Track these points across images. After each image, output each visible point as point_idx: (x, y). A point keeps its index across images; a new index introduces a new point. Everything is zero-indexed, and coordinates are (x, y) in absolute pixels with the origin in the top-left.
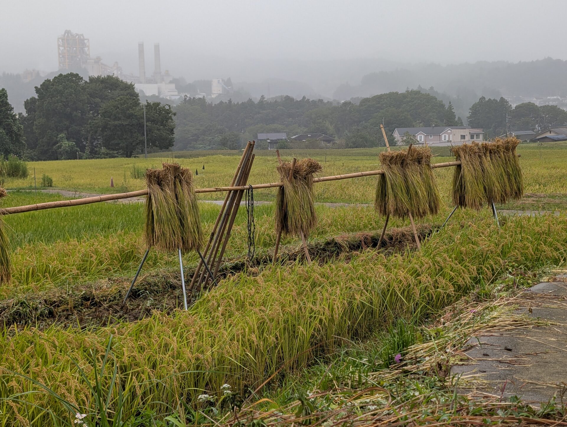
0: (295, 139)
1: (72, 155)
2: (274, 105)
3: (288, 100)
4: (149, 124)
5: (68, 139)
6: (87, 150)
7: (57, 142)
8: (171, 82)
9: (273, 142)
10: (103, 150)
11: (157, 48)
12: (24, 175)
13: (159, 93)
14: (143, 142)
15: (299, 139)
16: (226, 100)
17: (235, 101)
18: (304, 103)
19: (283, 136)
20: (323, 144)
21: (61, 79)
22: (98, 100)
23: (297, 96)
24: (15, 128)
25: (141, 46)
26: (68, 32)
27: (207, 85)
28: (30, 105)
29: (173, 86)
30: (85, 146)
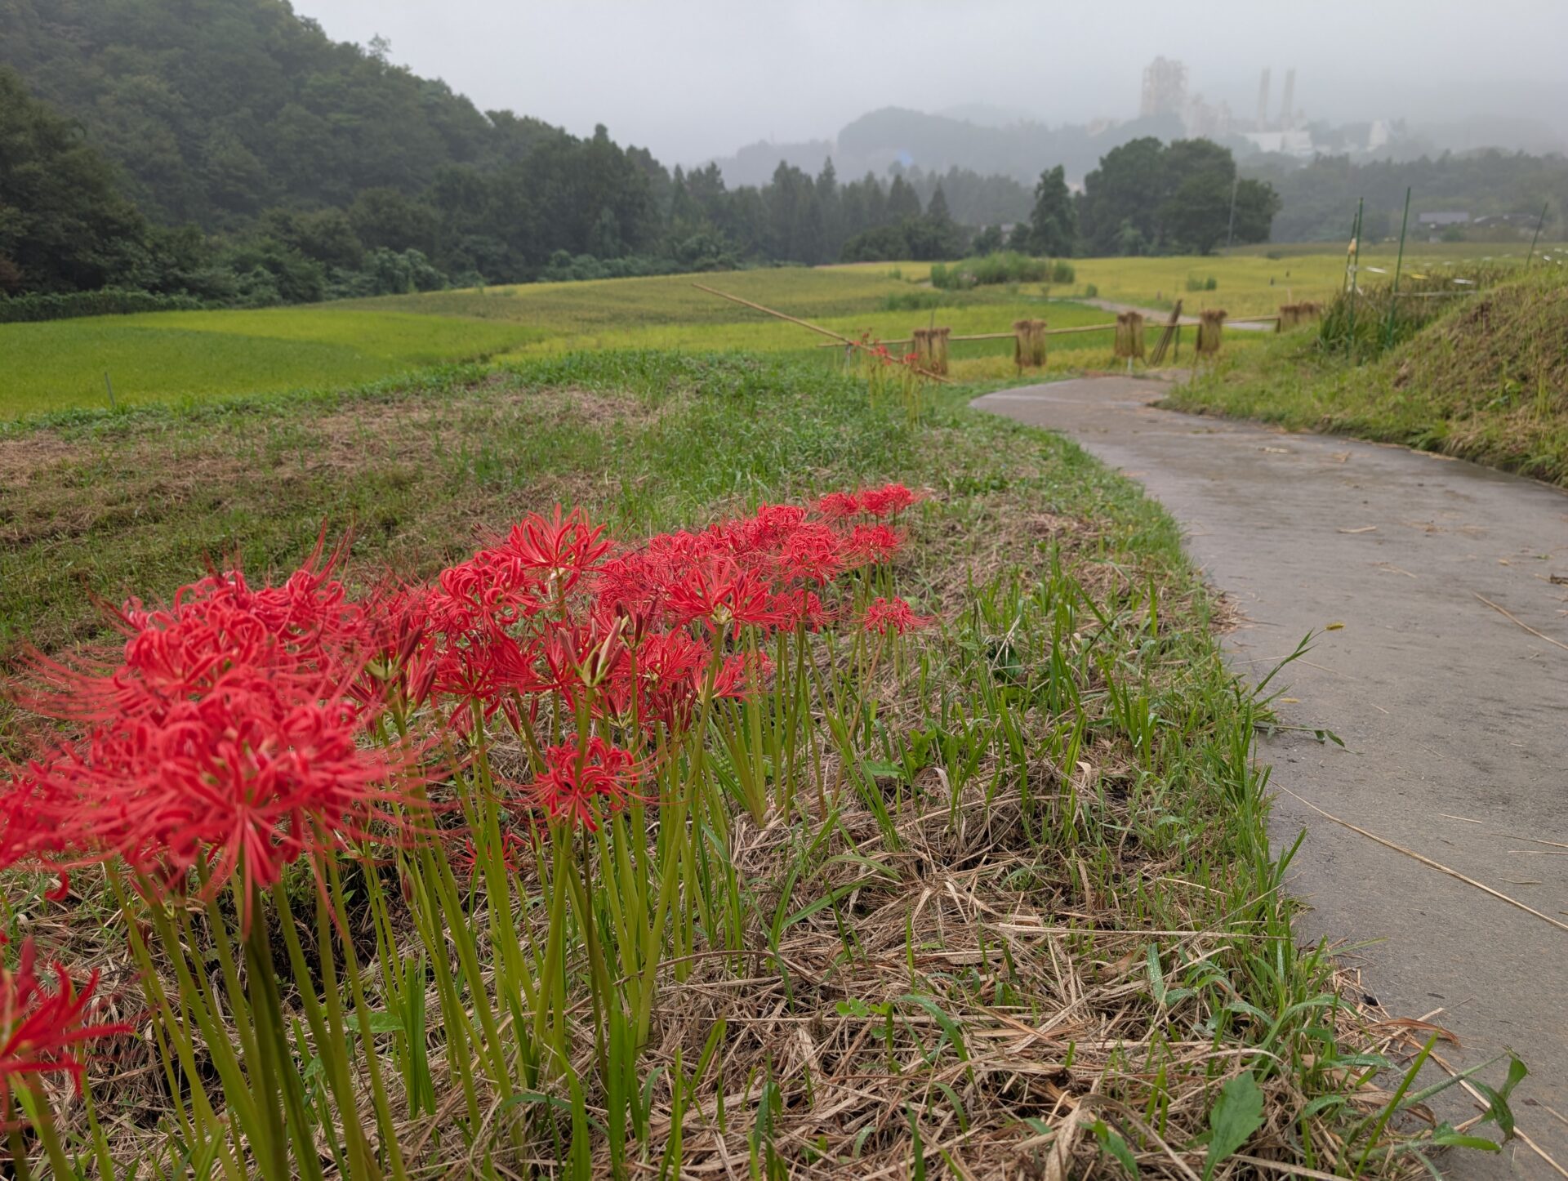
0: (1479, 224)
1: (1134, 250)
2: (1464, 164)
3: (1492, 158)
4: (1239, 209)
5: (1133, 226)
6: (1156, 241)
7: (1118, 231)
8: (1304, 129)
9: (1440, 229)
10: (1175, 243)
11: (1291, 76)
12: (1070, 280)
13: (1283, 146)
14: (1226, 234)
15: (1487, 224)
16: (1382, 159)
18: (1520, 162)
19: (1461, 217)
22: (1178, 173)
23: (1510, 146)
24: (1069, 216)
25: (1265, 77)
26: (1159, 60)
27: (1362, 131)
28: (1091, 180)
29: (1306, 135)
30: (1152, 235)
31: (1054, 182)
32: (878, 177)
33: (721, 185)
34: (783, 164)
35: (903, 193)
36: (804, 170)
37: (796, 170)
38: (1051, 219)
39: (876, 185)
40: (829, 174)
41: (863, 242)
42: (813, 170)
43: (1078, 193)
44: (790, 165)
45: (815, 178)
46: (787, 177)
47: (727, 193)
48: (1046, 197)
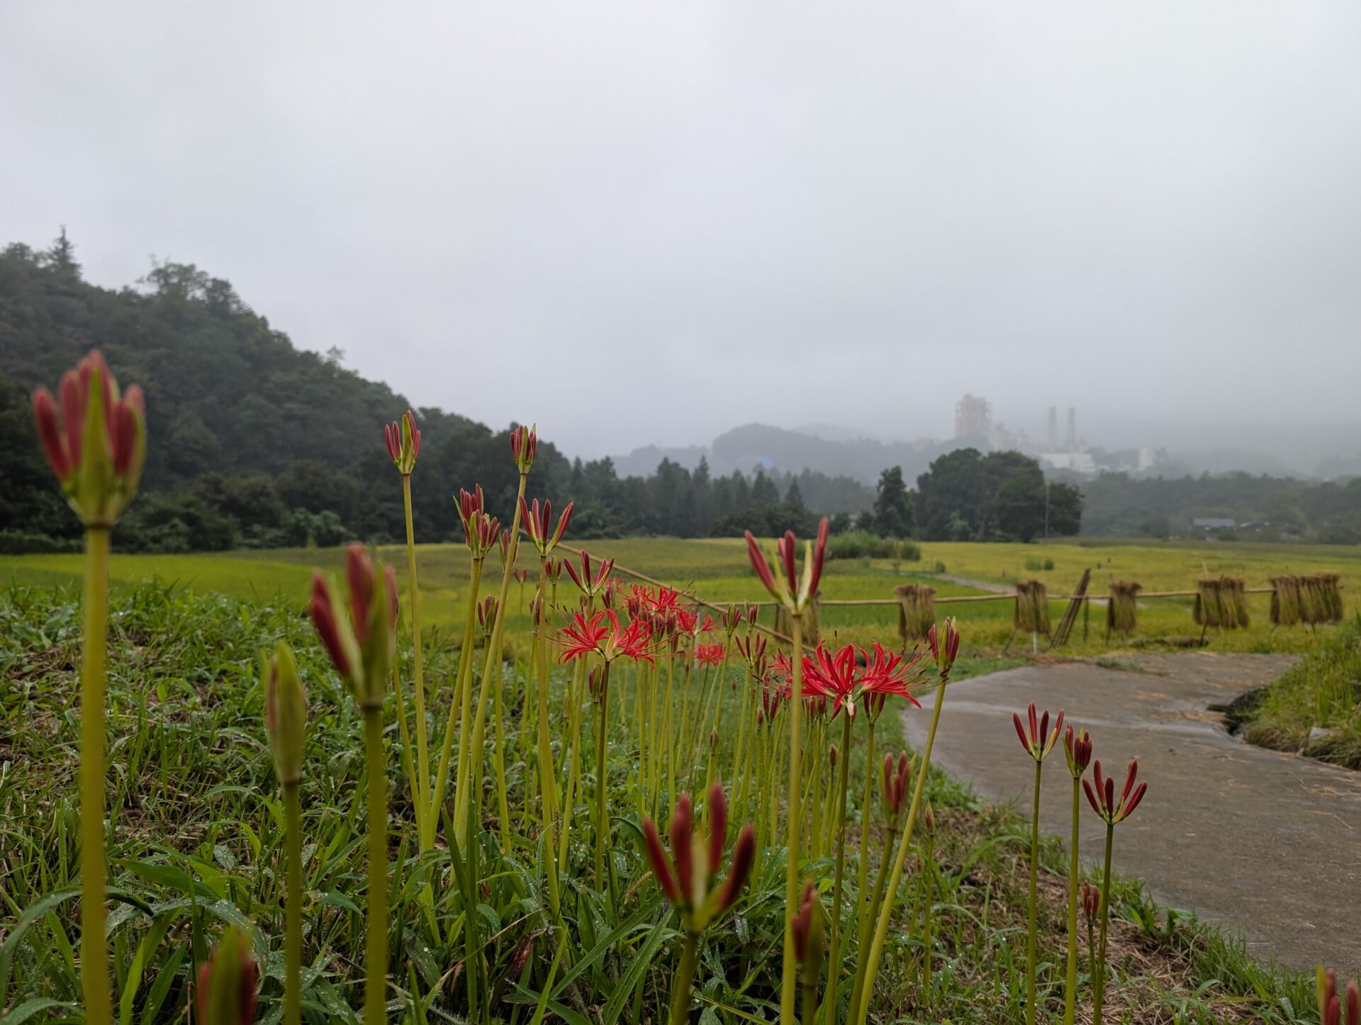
0: (1245, 528)
1: (964, 537)
2: (1221, 483)
3: (1242, 477)
4: (1052, 507)
5: (961, 518)
6: (981, 532)
7: (948, 521)
8: (1087, 452)
9: (1214, 531)
10: (999, 532)
11: (1072, 412)
12: (917, 558)
13: (1072, 464)
14: (1043, 527)
15: (1252, 528)
16: (1154, 476)
17: (1167, 477)
18: (1265, 483)
19: (1229, 523)
20: (1285, 535)
21: (957, 455)
22: (996, 477)
23: (1255, 471)
24: (907, 507)
25: (1053, 413)
26: (968, 397)
27: (1133, 456)
28: (923, 480)
29: (1088, 457)
30: (978, 526)
31: (893, 480)
32: (745, 474)
33: (614, 474)
34: (666, 461)
35: (764, 485)
36: (683, 465)
37: (676, 465)
38: (891, 509)
39: (742, 479)
40: (703, 469)
41: (730, 521)
42: (691, 466)
43: (912, 490)
44: (671, 461)
45: (691, 472)
46: (669, 470)
47: (618, 480)
48: (886, 491)
